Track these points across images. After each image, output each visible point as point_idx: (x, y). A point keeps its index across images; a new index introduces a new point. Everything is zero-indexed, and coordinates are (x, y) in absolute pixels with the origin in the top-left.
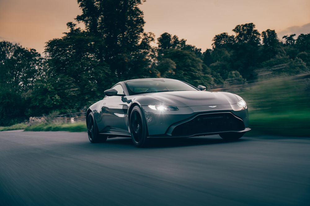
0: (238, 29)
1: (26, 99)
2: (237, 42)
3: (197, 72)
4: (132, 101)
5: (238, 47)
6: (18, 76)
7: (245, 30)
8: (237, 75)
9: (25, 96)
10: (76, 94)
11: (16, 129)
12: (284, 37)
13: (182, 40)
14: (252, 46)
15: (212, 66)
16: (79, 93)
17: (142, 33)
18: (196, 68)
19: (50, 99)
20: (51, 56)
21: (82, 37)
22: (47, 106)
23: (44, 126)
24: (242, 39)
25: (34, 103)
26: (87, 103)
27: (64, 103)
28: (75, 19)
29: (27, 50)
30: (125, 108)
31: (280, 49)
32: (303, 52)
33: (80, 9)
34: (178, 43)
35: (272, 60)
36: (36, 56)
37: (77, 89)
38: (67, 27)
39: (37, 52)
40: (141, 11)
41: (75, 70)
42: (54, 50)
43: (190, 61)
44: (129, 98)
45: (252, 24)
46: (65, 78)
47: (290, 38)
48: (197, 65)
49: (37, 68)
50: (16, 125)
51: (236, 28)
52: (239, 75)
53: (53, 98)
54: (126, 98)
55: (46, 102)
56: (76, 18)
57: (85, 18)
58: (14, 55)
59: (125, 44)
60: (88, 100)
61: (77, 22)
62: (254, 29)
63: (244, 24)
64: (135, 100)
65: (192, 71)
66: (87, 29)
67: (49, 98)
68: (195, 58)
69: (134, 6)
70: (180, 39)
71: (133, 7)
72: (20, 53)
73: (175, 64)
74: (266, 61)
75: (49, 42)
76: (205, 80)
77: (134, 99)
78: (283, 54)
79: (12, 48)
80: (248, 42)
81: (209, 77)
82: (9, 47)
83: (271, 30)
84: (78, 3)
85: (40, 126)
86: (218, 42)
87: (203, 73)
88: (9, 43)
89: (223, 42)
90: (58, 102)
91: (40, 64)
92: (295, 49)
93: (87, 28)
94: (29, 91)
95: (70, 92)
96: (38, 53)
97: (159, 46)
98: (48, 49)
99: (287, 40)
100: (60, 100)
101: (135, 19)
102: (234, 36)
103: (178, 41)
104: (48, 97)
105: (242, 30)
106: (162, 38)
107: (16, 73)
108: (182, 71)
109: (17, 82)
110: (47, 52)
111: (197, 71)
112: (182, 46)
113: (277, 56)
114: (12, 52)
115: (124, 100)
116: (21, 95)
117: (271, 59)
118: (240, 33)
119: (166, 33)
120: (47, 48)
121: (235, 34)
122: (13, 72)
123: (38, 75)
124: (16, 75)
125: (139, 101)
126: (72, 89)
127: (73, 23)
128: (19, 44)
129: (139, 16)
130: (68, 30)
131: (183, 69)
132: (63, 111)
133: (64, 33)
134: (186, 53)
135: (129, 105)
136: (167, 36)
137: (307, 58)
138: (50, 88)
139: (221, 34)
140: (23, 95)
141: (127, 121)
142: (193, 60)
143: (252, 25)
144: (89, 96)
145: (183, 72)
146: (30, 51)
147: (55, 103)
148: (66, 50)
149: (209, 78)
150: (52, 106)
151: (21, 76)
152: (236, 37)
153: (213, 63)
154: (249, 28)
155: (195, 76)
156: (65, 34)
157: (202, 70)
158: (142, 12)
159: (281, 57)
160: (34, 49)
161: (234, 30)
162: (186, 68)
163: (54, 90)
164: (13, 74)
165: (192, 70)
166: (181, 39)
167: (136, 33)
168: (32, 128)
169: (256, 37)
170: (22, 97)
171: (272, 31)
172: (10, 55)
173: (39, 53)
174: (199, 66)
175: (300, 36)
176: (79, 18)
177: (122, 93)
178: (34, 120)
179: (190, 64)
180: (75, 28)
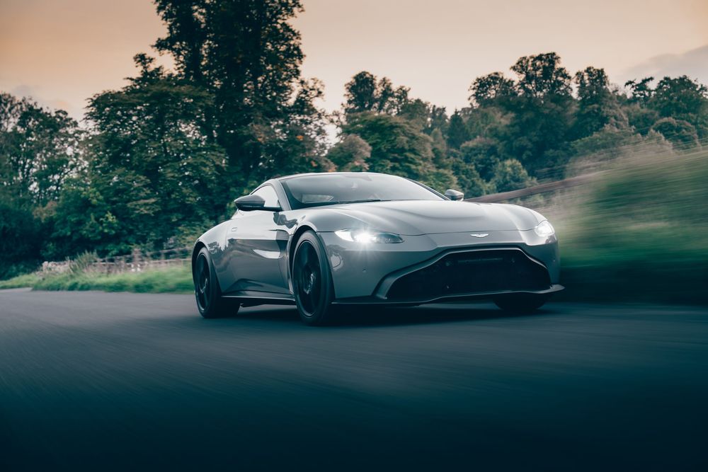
0: (522, 66)
1: (43, 221)
2: (520, 94)
3: (420, 164)
4: (298, 221)
5: (522, 107)
6: (29, 169)
7: (539, 68)
8: (515, 168)
9: (41, 214)
10: (151, 212)
11: (19, 287)
12: (627, 84)
13: (401, 89)
14: (552, 104)
15: (466, 147)
16: (158, 209)
17: (297, 78)
18: (419, 155)
19: (95, 222)
20: (98, 129)
21: (165, 88)
22: (90, 236)
23: (67, 281)
24: (531, 88)
25: (60, 230)
26: (176, 231)
27: (125, 231)
28: (152, 46)
29: (48, 112)
30: (282, 238)
31: (614, 111)
32: (668, 117)
33: (164, 24)
34: (392, 95)
35: (596, 135)
36: (68, 126)
37: (153, 200)
38: (134, 63)
39: (69, 116)
40: (296, 32)
41: (150, 159)
42: (104, 115)
43: (406, 139)
44: (289, 214)
45: (554, 54)
46: (128, 176)
47: (642, 86)
48: (422, 148)
49: (70, 151)
50: (20, 276)
51: (518, 63)
52: (520, 169)
53: (101, 219)
54: (284, 216)
55: (87, 227)
56: (155, 43)
57: (174, 45)
58: (19, 124)
59: (259, 103)
60: (177, 224)
61: (158, 53)
62: (558, 66)
63: (537, 54)
64: (305, 219)
65: (410, 162)
66: (179, 68)
67: (93, 220)
68: (416, 134)
69: (279, 21)
70: (395, 87)
71: (278, 23)
72: (33, 119)
73: (370, 148)
74: (583, 139)
75: (95, 99)
76: (437, 182)
77: (303, 218)
78: (621, 123)
79: (16, 108)
80: (544, 96)
81: (446, 174)
82: (9, 105)
83: (596, 68)
84: (158, 12)
85: (60, 280)
86: (482, 92)
87: (434, 165)
88: (10, 97)
89: (492, 94)
90: (113, 228)
91: (76, 144)
92: (649, 111)
93: (180, 66)
94: (49, 205)
95: (138, 207)
96: (71, 119)
97: (350, 102)
98: (91, 114)
99: (635, 91)
100: (116, 223)
101: (283, 48)
102: (513, 81)
103: (391, 90)
104: (90, 217)
105: (532, 68)
106: (355, 84)
107: (25, 164)
108: (388, 162)
109: (25, 184)
110: (89, 119)
111: (421, 162)
112: (400, 102)
113: (607, 127)
114: (14, 117)
115: (279, 220)
116: (34, 213)
117: (594, 133)
118: (527, 74)
119: (364, 73)
120: (89, 111)
121: (517, 78)
122: (18, 160)
123: (72, 167)
124: (24, 168)
125: (315, 222)
126: (142, 202)
127: (147, 56)
128: (31, 99)
129: (292, 42)
130: (137, 72)
131: (391, 157)
132: (123, 248)
133: (128, 78)
134: (397, 123)
135: (291, 231)
136: (367, 78)
137: (674, 132)
138: (96, 198)
139: (489, 75)
140: (38, 213)
141: (285, 268)
142: (413, 137)
143: (555, 57)
144: (180, 216)
145: (391, 164)
146: (54, 115)
147: (106, 231)
148: (130, 116)
149: (447, 177)
150: (99, 237)
151: (34, 170)
152: (518, 84)
153: (469, 139)
154: (547, 65)
155: (415, 172)
156: (129, 80)
157: (433, 159)
158: (298, 32)
159: (616, 130)
160: (64, 110)
161: (514, 68)
162: (396, 155)
163: (105, 203)
164: (16, 165)
165: (410, 160)
166: (398, 87)
167: (285, 79)
168: (44, 284)
169: (563, 84)
170: (36, 217)
171: (598, 71)
172: (11, 122)
173: (74, 120)
174: (425, 150)
175: (661, 82)
176: (161, 45)
177: (275, 205)
178: (50, 269)
179: (407, 147)
180: (152, 67)
